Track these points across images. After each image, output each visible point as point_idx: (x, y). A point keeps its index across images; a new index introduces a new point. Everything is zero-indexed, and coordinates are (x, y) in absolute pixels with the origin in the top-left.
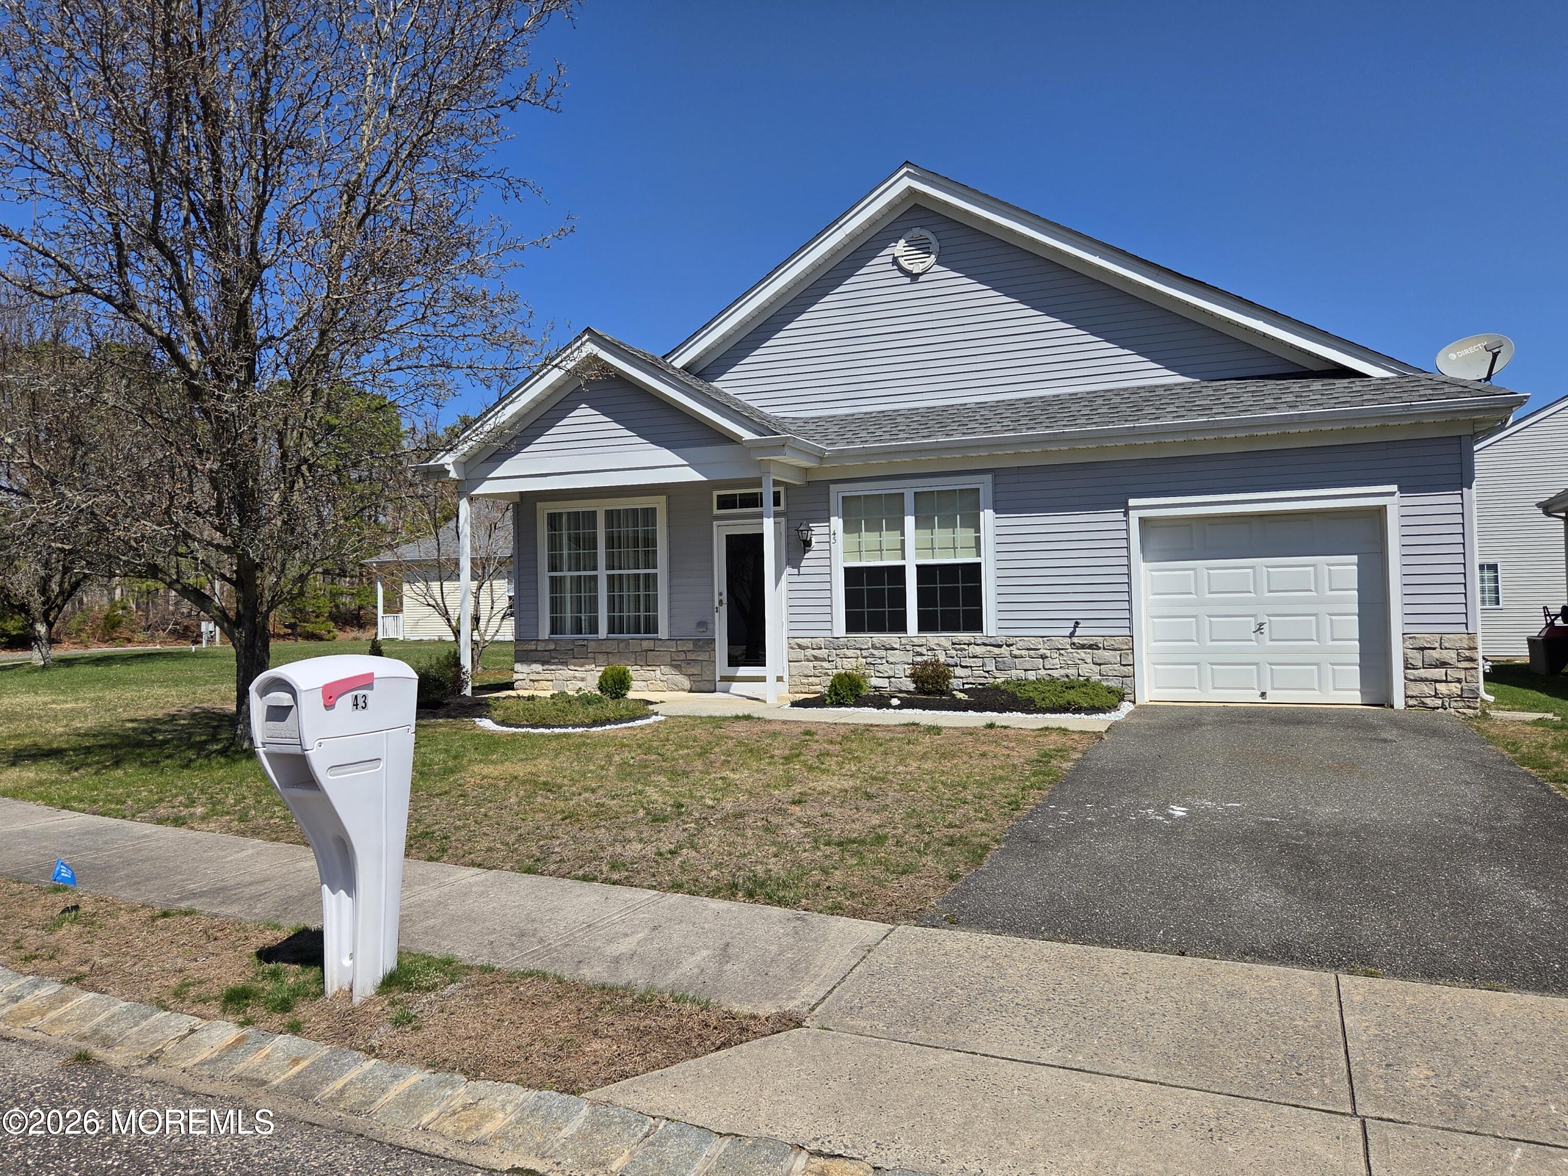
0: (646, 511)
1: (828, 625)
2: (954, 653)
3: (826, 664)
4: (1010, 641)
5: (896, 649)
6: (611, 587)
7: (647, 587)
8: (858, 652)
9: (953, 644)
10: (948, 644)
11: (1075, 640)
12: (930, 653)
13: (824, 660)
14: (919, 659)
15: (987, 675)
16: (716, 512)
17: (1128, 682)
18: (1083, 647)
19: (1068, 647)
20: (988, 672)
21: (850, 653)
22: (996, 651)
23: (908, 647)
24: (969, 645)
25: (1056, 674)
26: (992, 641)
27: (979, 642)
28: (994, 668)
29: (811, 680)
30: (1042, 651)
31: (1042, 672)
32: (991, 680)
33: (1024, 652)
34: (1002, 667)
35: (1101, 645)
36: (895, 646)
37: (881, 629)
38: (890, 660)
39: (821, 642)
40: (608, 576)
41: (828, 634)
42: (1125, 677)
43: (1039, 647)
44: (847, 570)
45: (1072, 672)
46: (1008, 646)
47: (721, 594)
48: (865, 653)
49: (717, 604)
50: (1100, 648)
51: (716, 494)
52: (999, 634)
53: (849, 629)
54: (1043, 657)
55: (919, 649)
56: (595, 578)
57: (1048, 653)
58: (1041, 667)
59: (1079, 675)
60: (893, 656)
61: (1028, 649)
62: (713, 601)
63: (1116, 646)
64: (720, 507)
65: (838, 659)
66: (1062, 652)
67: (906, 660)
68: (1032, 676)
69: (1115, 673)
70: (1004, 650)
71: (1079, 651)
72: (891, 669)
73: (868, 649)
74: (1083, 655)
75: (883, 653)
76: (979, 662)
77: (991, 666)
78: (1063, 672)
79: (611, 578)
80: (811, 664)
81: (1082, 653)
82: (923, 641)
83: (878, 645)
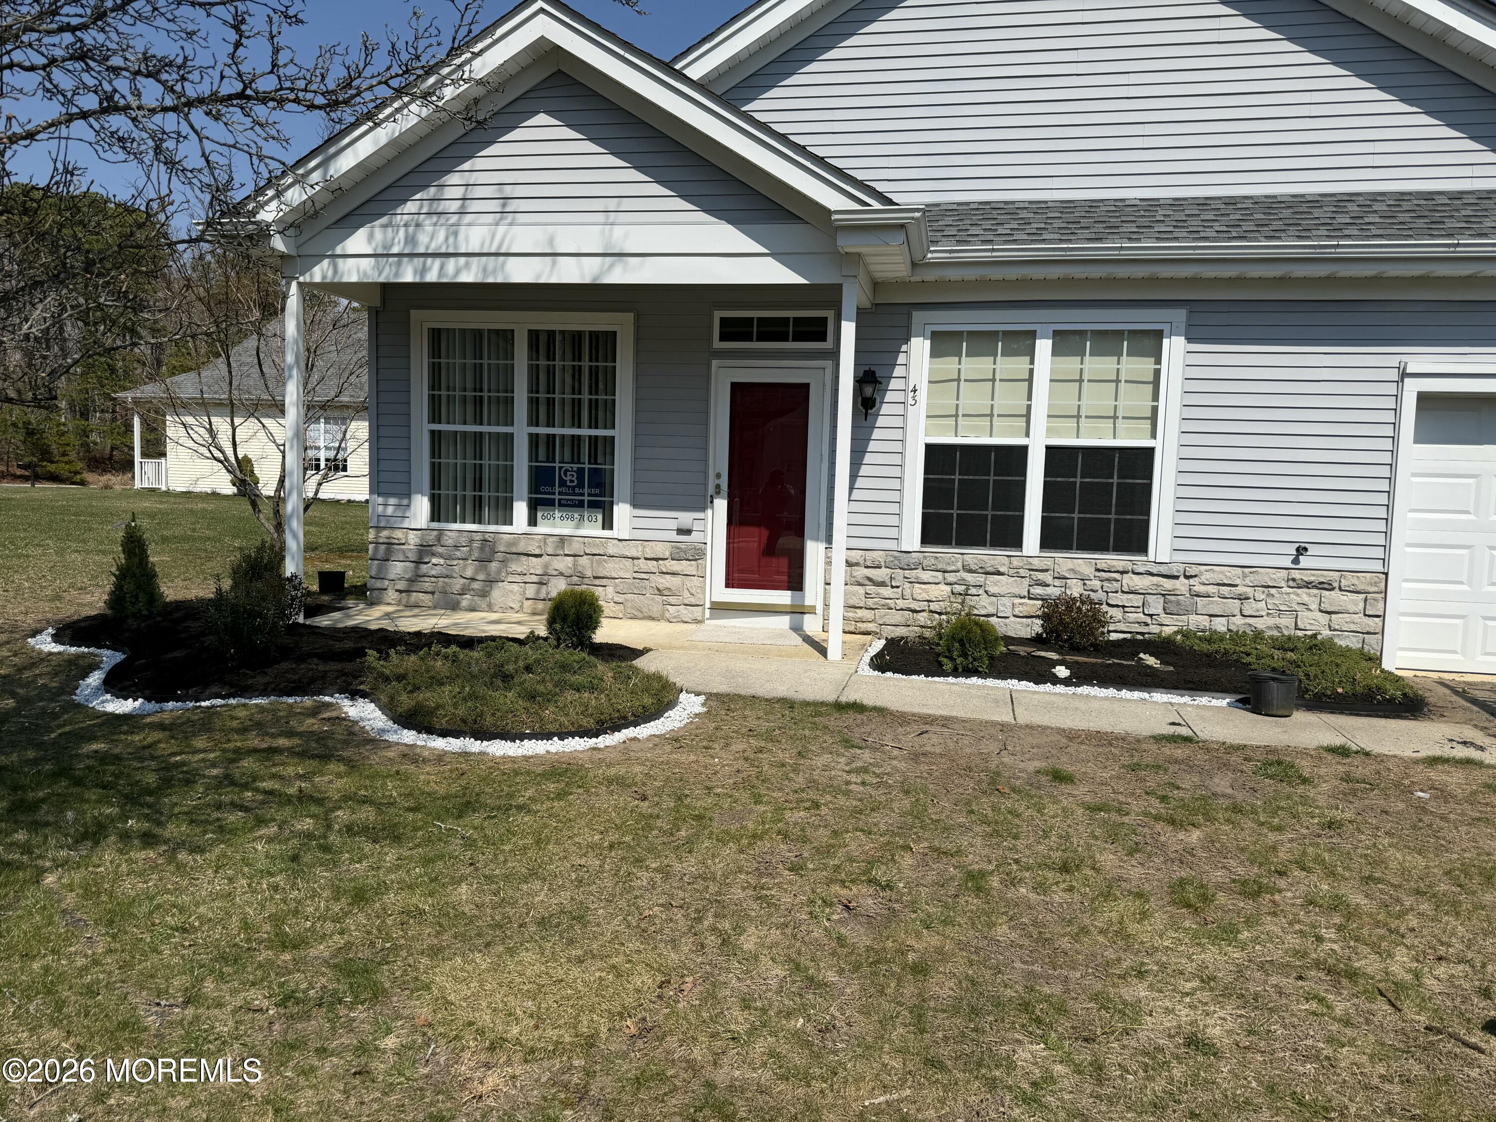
0: (595, 336)
1: (893, 533)
2: (1096, 584)
3: (886, 592)
4: (1191, 571)
5: (1002, 574)
6: (533, 454)
7: (593, 459)
8: (939, 575)
9: (1098, 570)
10: (1089, 571)
11: (1296, 574)
12: (1057, 583)
13: (882, 584)
14: (1038, 590)
15: (1149, 620)
16: (717, 344)
17: (1373, 642)
18: (1308, 585)
19: (1283, 584)
20: (1151, 616)
21: (926, 576)
22: (1168, 584)
23: (1023, 572)
24: (1122, 573)
25: (1260, 624)
26: (1163, 569)
27: (1141, 570)
28: (1160, 611)
29: (860, 613)
30: (1240, 589)
31: (1238, 621)
32: (1155, 629)
33: (1212, 589)
34: (1174, 609)
35: (1336, 585)
36: (1002, 570)
37: (978, 542)
38: (993, 590)
39: (878, 556)
40: (531, 435)
41: (892, 545)
42: (1368, 633)
43: (1238, 582)
44: (931, 449)
45: (1286, 622)
46: (1187, 577)
47: (718, 476)
48: (951, 577)
49: (711, 490)
50: (1333, 589)
51: (718, 315)
52: (1175, 559)
53: (926, 539)
54: (1243, 598)
55: (1040, 576)
56: (509, 439)
57: (1249, 591)
58: (1237, 612)
59: (1297, 628)
60: (995, 584)
61: (1218, 584)
62: (706, 485)
63: (1360, 587)
64: (724, 337)
65: (907, 585)
66: (1273, 591)
67: (1016, 591)
68: (1220, 625)
69: (1353, 627)
70: (1181, 585)
71: (1299, 591)
72: (991, 603)
73: (958, 571)
74: (1305, 599)
75: (980, 579)
76: (1137, 600)
77: (1156, 605)
78: (1270, 621)
79: (534, 440)
80: (861, 590)
81: (1304, 595)
82: (1048, 563)
83: (973, 567)
